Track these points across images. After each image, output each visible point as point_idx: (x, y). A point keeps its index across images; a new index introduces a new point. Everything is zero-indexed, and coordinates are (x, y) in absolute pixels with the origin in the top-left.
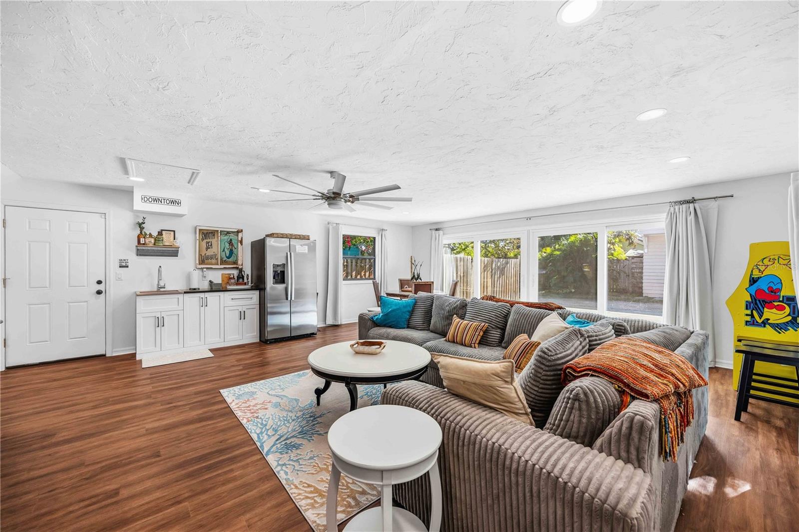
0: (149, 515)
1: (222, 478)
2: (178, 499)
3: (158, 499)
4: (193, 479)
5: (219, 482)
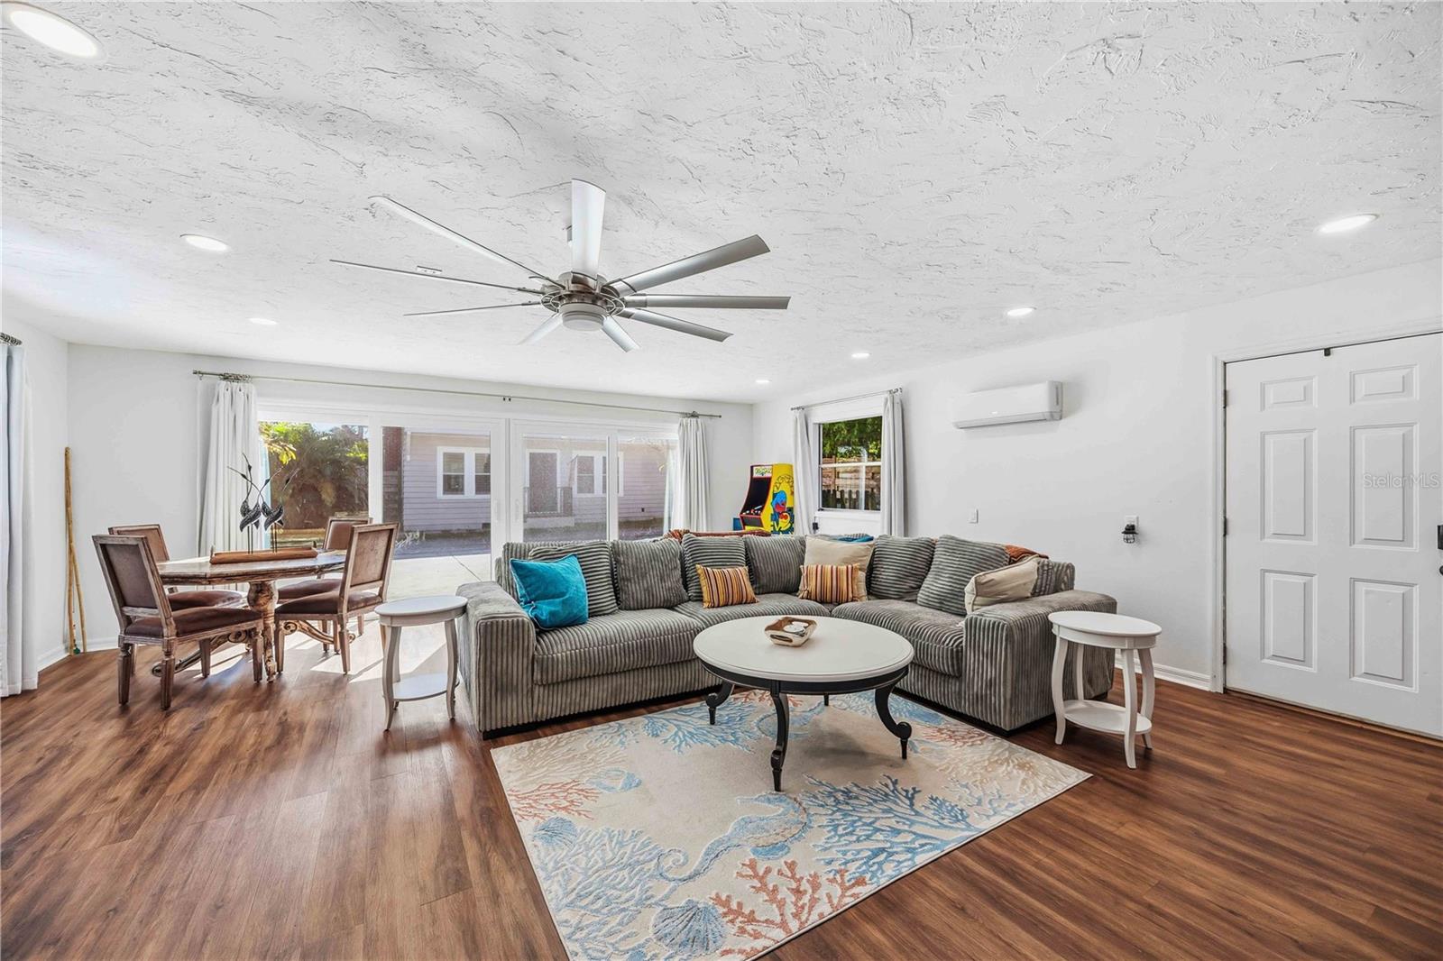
0: (1208, 938)
1: (1065, 873)
2: (1148, 913)
3: (1171, 943)
4: (1096, 912)
5: (1074, 874)
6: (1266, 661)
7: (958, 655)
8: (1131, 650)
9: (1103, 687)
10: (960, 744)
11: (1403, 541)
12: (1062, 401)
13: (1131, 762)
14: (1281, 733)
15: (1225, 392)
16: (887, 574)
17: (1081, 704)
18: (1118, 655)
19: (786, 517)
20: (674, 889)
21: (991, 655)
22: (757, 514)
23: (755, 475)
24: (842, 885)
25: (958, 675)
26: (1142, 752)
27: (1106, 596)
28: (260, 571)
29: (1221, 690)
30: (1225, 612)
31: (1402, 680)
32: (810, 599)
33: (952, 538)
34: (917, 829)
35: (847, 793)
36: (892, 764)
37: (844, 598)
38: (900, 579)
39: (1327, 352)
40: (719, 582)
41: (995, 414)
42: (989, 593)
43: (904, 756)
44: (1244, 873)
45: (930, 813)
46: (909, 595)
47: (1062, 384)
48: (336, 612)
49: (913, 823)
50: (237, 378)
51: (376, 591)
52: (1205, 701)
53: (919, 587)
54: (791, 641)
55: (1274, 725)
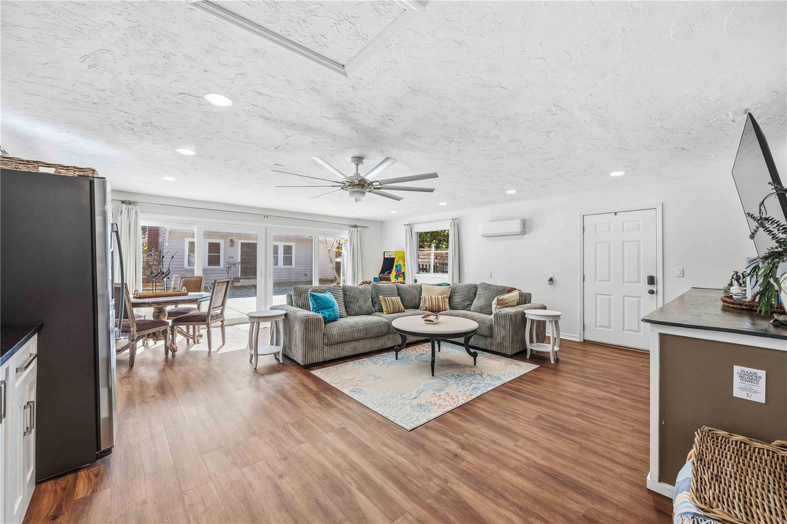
6: (597, 328)
7: (491, 328)
8: (552, 321)
9: (542, 338)
10: (493, 360)
11: (638, 282)
12: (525, 227)
13: (553, 362)
14: (602, 352)
15: (583, 227)
16: (457, 299)
17: (535, 344)
18: (547, 323)
19: (401, 277)
20: (411, 401)
21: (504, 327)
22: (388, 275)
23: (386, 256)
24: (466, 396)
25: (491, 336)
26: (556, 359)
27: (544, 305)
28: (168, 301)
29: (583, 341)
30: (584, 310)
31: (638, 331)
32: (427, 310)
33: (485, 283)
34: (486, 382)
35: (458, 375)
36: (471, 367)
37: (441, 310)
38: (463, 301)
39: (616, 214)
40: (390, 303)
41: (499, 231)
42: (502, 303)
43: (475, 364)
44: (586, 385)
45: (489, 378)
46: (467, 307)
47: (525, 220)
48: (205, 321)
49: (483, 381)
50: (130, 203)
51: (219, 311)
52: (577, 344)
53: (471, 304)
54: (433, 322)
55: (599, 350)
